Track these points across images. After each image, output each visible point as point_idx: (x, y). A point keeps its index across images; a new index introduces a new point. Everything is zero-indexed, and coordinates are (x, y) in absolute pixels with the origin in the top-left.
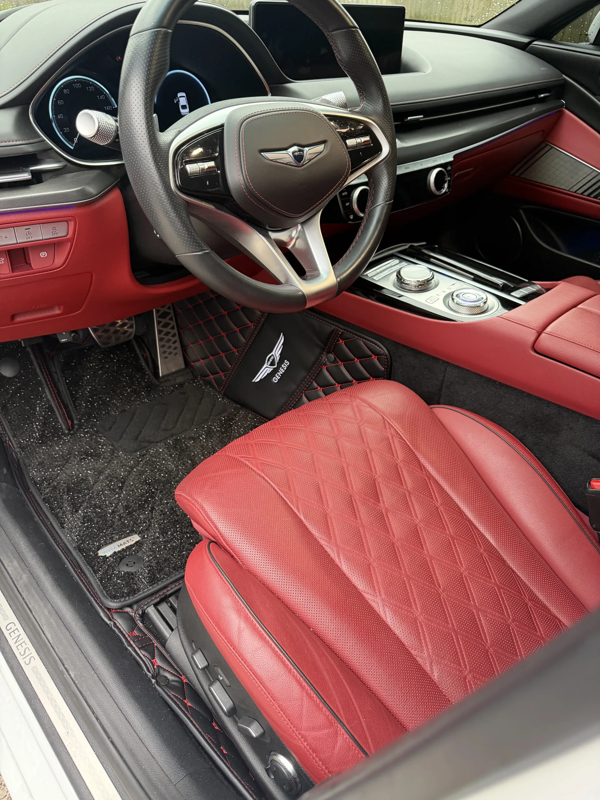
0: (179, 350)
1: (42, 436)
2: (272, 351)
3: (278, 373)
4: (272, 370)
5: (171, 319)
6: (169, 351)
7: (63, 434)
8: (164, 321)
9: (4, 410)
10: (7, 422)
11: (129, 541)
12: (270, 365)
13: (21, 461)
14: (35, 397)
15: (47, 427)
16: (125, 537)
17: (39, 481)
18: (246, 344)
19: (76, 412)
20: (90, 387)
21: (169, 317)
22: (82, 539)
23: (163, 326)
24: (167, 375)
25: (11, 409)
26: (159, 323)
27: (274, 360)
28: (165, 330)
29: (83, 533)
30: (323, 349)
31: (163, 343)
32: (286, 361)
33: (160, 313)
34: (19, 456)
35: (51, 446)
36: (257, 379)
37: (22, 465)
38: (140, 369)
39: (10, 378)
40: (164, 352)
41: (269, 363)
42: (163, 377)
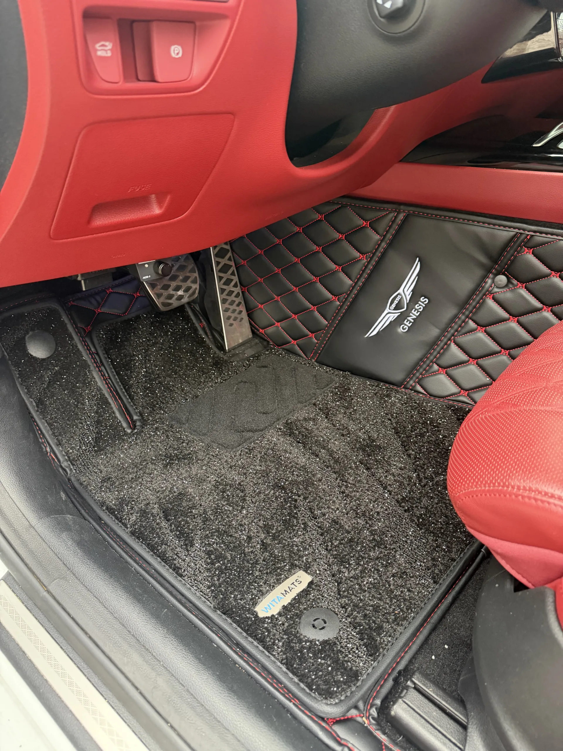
0: (244, 314)
1: (97, 440)
2: (399, 289)
3: (409, 318)
4: (398, 316)
5: (233, 274)
6: (233, 316)
7: (126, 434)
8: (226, 276)
9: (41, 406)
10: (46, 424)
11: (296, 583)
12: (395, 309)
13: (73, 479)
14: (81, 385)
15: (102, 426)
16: (287, 578)
17: (115, 505)
18: (353, 287)
19: (132, 404)
20: (145, 370)
21: (230, 272)
22: (221, 591)
23: (225, 284)
24: (234, 348)
25: (50, 404)
26: (220, 278)
27: (400, 301)
28: (228, 288)
29: (218, 580)
30: (489, 271)
31: (226, 305)
32: (422, 299)
33: (220, 266)
34: (69, 472)
35: (112, 453)
36: (374, 332)
37: (77, 485)
38: (201, 342)
39: (43, 360)
40: (229, 318)
41: (394, 306)
42: (230, 351)
